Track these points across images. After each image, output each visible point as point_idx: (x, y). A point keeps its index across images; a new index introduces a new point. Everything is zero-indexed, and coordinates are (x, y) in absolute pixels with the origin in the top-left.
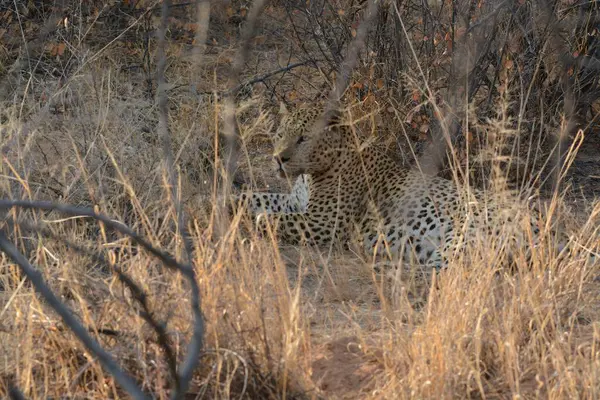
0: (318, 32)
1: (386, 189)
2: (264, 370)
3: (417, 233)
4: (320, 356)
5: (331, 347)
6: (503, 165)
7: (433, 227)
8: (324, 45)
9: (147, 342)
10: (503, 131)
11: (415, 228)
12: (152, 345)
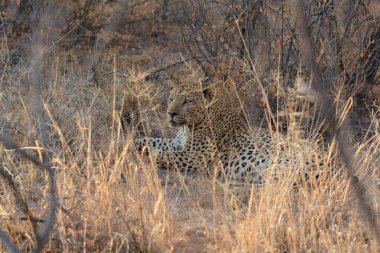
0: (199, 39)
1: (234, 137)
2: (141, 247)
3: (253, 164)
4: (181, 239)
5: (188, 234)
6: (297, 118)
7: (263, 161)
8: (202, 47)
9: (66, 227)
10: (298, 97)
11: (252, 161)
12: (70, 230)
